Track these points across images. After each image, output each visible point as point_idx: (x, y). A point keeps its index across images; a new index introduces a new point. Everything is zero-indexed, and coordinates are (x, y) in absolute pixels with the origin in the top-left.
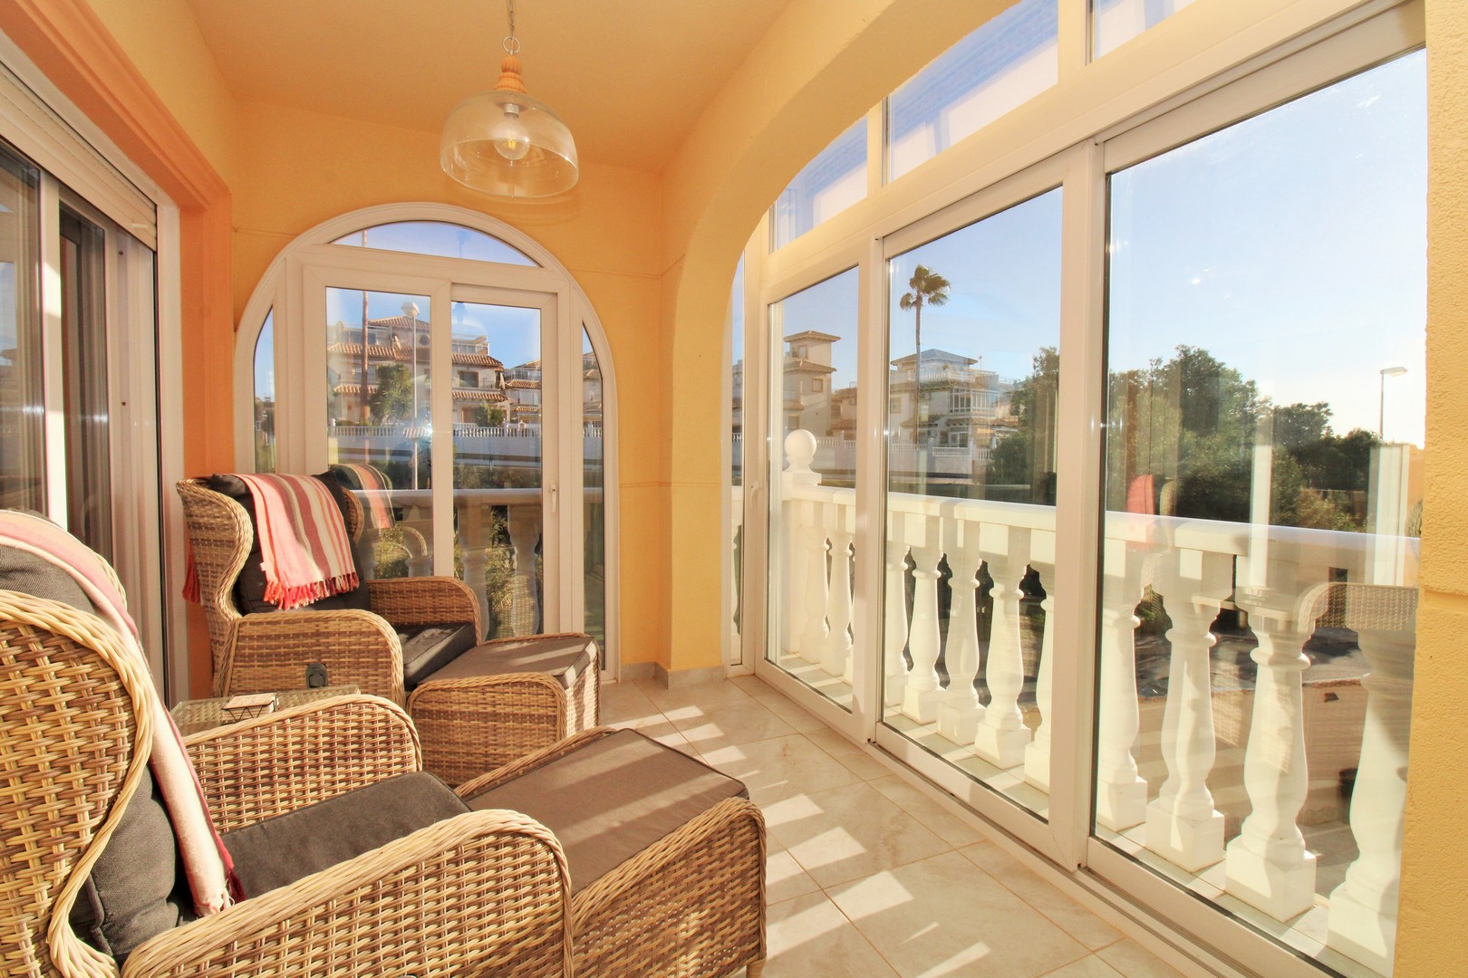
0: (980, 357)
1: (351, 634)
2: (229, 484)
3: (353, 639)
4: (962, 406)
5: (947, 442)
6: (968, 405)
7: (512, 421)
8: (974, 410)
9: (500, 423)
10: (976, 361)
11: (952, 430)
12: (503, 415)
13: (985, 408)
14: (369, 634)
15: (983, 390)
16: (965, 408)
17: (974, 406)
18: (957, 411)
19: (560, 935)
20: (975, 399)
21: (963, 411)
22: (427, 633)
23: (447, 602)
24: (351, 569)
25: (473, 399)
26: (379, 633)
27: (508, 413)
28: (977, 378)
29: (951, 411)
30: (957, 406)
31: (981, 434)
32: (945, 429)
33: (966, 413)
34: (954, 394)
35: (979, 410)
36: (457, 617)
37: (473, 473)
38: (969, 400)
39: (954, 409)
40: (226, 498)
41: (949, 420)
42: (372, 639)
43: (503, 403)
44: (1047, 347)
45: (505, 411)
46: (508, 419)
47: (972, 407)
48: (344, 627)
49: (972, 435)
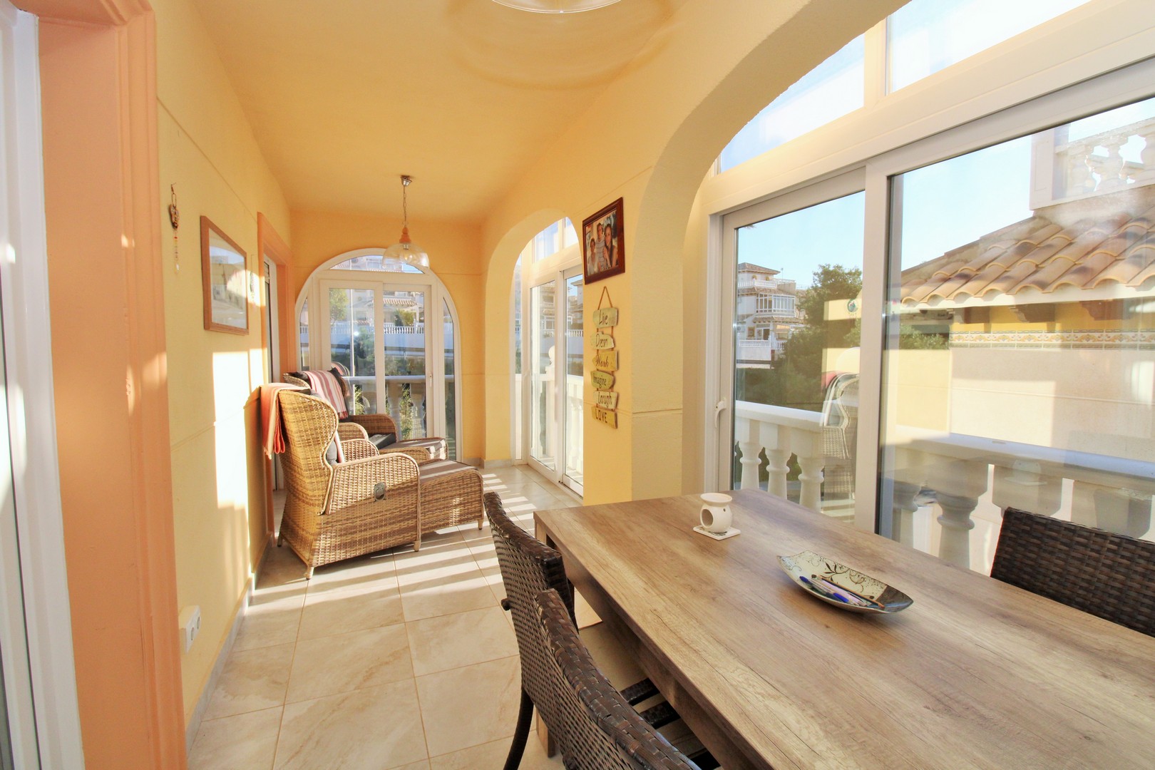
0: (782, 269)
1: (350, 431)
2: (302, 375)
3: (351, 433)
4: (766, 307)
5: (753, 335)
6: (770, 307)
7: (421, 321)
8: (774, 311)
9: (412, 322)
10: (779, 272)
11: (758, 326)
12: (414, 316)
13: (784, 309)
14: (356, 431)
15: (782, 295)
16: (767, 309)
17: (775, 307)
18: (762, 311)
19: (417, 485)
20: (775, 302)
21: (765, 311)
22: (376, 436)
23: (384, 424)
24: (345, 410)
25: (391, 305)
26: (360, 431)
27: (418, 315)
28: (778, 285)
29: (757, 312)
30: (761, 307)
31: (781, 330)
32: (752, 325)
33: (768, 313)
34: (759, 298)
35: (778, 311)
36: (387, 431)
37: (392, 361)
38: (770, 302)
39: (759, 310)
40: (302, 381)
41: (756, 319)
42: (358, 433)
43: (413, 308)
44: (824, 265)
45: (415, 313)
46: (418, 320)
47: (773, 308)
48: (347, 429)
49: (773, 331)
